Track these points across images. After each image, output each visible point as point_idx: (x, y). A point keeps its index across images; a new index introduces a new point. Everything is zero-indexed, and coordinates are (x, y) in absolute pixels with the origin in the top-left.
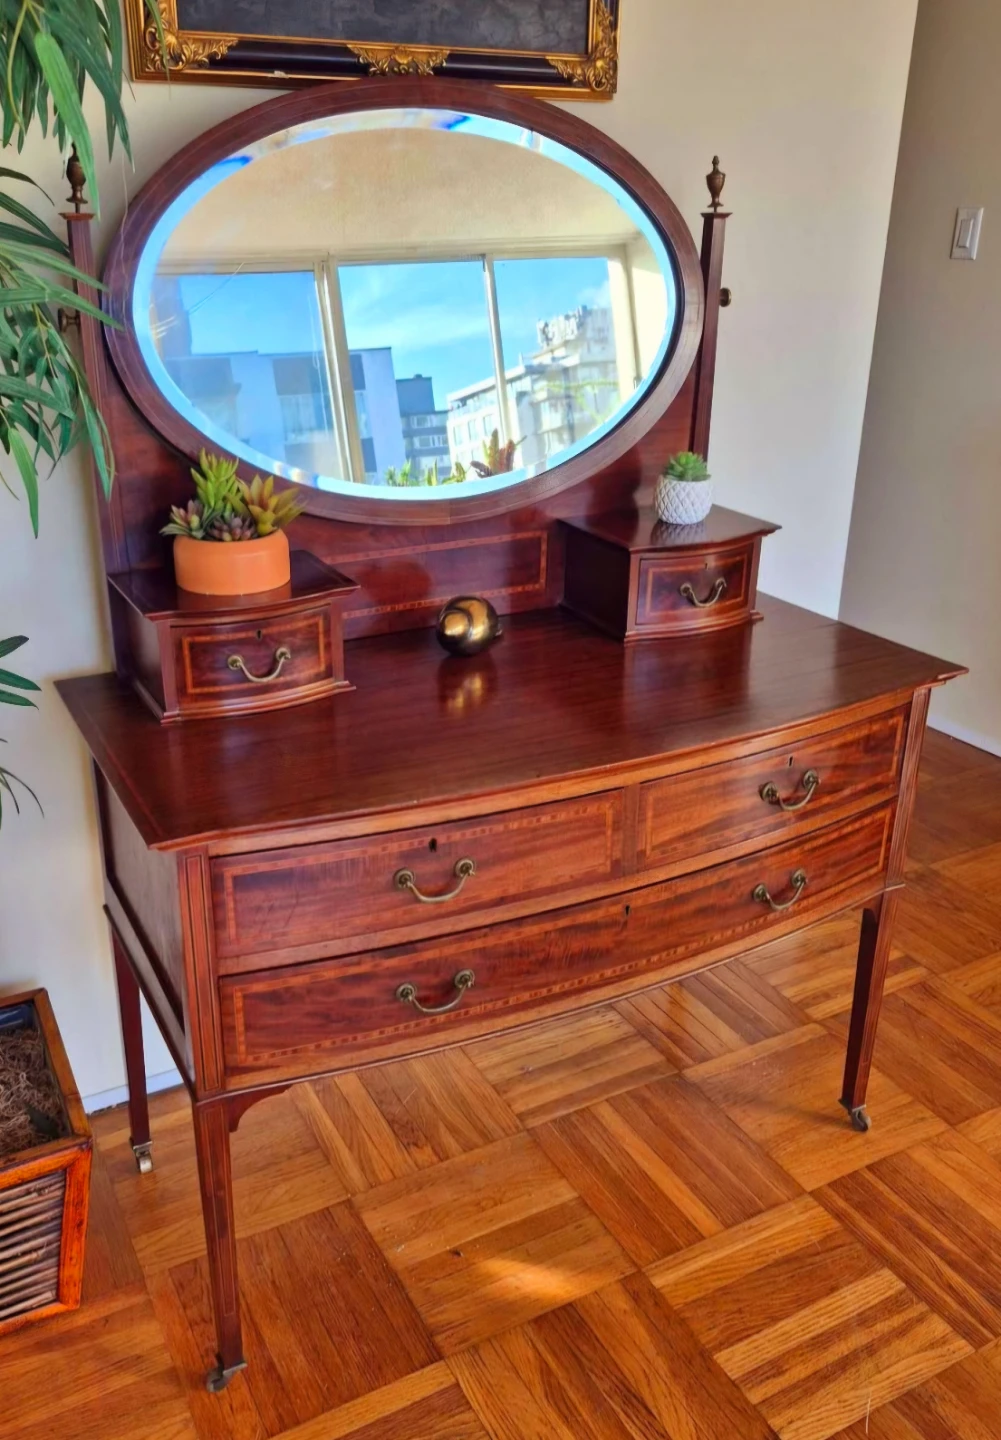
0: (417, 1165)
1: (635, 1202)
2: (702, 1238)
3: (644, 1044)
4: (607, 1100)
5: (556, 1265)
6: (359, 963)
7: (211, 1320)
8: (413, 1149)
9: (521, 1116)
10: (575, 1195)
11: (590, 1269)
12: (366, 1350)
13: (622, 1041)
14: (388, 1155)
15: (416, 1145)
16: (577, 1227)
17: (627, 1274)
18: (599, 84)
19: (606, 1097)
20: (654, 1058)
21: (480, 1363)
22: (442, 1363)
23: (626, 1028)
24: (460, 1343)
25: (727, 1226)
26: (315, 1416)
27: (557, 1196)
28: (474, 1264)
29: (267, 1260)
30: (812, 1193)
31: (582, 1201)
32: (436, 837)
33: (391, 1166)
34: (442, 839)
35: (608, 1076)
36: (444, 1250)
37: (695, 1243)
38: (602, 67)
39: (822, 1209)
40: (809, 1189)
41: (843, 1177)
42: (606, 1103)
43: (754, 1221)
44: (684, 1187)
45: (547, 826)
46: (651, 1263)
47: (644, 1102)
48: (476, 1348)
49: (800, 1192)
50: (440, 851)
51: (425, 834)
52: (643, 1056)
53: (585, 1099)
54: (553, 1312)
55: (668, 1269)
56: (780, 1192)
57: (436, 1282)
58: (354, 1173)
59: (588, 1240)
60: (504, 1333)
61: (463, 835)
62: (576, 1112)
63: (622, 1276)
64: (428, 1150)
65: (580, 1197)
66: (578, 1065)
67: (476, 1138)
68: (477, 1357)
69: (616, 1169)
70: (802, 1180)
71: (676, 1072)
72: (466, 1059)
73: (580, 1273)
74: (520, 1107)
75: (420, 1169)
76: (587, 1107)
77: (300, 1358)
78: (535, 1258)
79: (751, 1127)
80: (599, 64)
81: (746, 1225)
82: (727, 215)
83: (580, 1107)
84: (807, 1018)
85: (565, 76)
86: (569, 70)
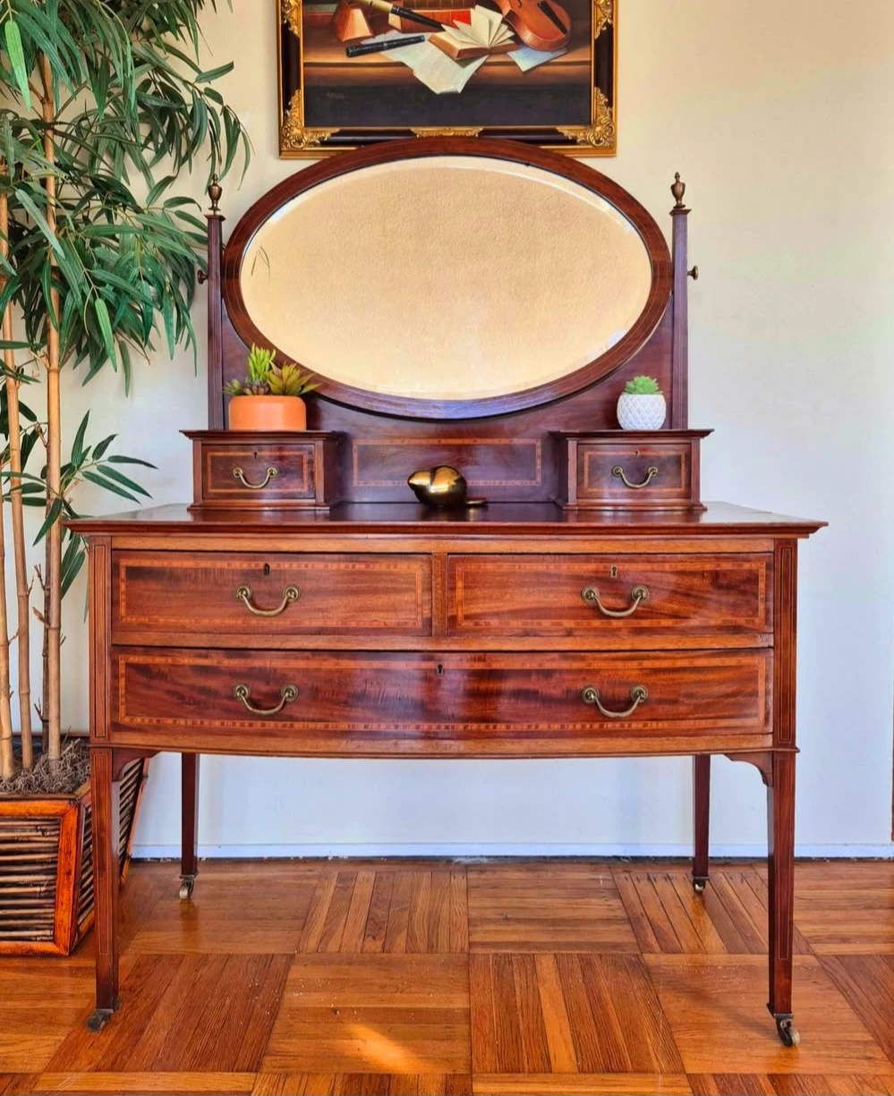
0: (362, 949)
1: (514, 1026)
2: (551, 1072)
3: (628, 927)
4: (555, 955)
5: (404, 1045)
6: (206, 657)
7: (134, 991)
8: (370, 939)
9: (471, 945)
10: (467, 1006)
11: (428, 1058)
12: (211, 1045)
13: (607, 921)
14: (350, 936)
15: (374, 938)
16: (447, 1027)
17: (457, 1073)
18: (598, 142)
19: (556, 952)
20: (629, 939)
21: (281, 1086)
22: (254, 1075)
23: (621, 914)
24: (281, 1067)
25: (581, 1071)
26: (136, 1071)
27: (451, 1002)
28: (342, 1022)
29: (204, 970)
30: (689, 1076)
31: (468, 1014)
32: (269, 564)
33: (343, 945)
34: (273, 566)
35: (573, 939)
36: (328, 1006)
37: (539, 1072)
38: (600, 131)
39: (689, 1090)
40: (688, 1072)
41: (735, 1075)
42: (552, 957)
43: (610, 1077)
44: (568, 1033)
45: (361, 573)
46: (487, 1072)
47: (586, 964)
48: (287, 1075)
49: (680, 1070)
50: (272, 574)
51: (261, 559)
52: (619, 935)
53: (537, 948)
54: (370, 1075)
55: (496, 1082)
56: (660, 1062)
57: (301, 1024)
58: (312, 943)
59: (449, 1038)
60: (318, 1074)
61: (291, 565)
62: (521, 955)
63: (452, 1073)
64: (379, 943)
65: (469, 1009)
66: (553, 925)
67: (422, 946)
68: (282, 1081)
69: (518, 1001)
70: (686, 1062)
71: (638, 952)
72: (465, 896)
73: (419, 1058)
74: (476, 938)
75: (362, 952)
76: (533, 955)
77: (163, 1033)
78: (392, 1035)
79: (673, 1009)
80: (598, 129)
81: (602, 1076)
82: (688, 211)
83: (527, 952)
84: (808, 950)
85: (570, 138)
86: (573, 134)
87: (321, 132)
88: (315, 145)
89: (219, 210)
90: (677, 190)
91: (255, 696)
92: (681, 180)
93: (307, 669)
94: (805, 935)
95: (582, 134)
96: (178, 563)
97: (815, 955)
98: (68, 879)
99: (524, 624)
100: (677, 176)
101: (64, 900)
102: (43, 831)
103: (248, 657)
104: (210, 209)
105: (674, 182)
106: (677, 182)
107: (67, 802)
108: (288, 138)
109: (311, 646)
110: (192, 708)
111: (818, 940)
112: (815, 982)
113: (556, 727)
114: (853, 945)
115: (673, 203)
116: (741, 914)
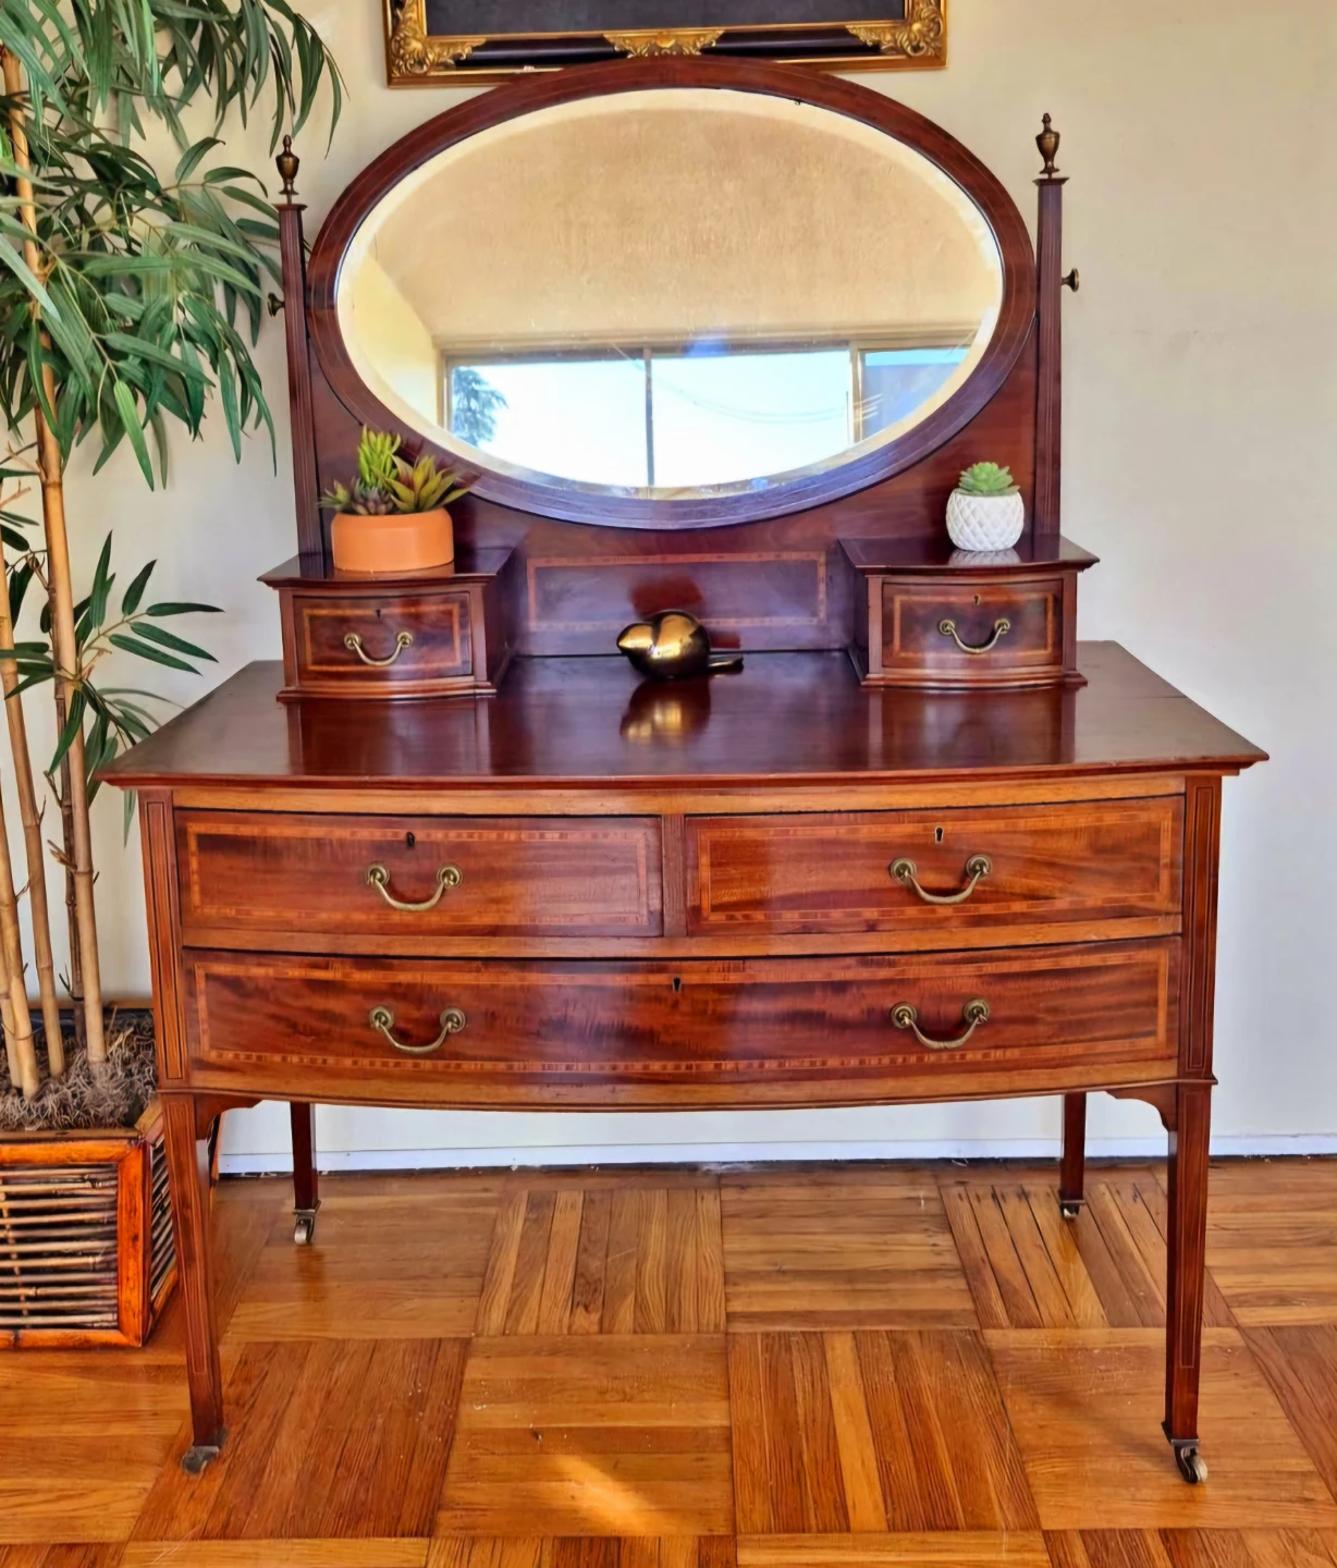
0: (570, 1327)
1: (794, 1456)
2: (848, 1530)
3: (961, 1284)
4: (854, 1333)
5: (637, 1490)
6: (326, 967)
7: (244, 1406)
8: (580, 1310)
9: (730, 1317)
10: (726, 1423)
11: (672, 1511)
12: (362, 1496)
13: (931, 1273)
14: (549, 1308)
15: (586, 1308)
16: (698, 1459)
17: (715, 1533)
18: (916, 49)
19: (854, 1328)
20: (961, 1304)
21: (465, 1558)
22: (425, 1541)
23: (951, 1259)
24: (461, 1528)
25: (892, 1527)
26: (259, 1537)
27: (702, 1417)
28: (547, 1453)
29: (341, 1368)
30: (1047, 1534)
31: (727, 1435)
32: (414, 832)
33: (542, 1319)
34: (420, 835)
35: (879, 1305)
36: (525, 1426)
37: (831, 1532)
38: (919, 31)
39: (1046, 1557)
40: (1047, 1525)
41: (1112, 1531)
42: (850, 1336)
43: (932, 1537)
44: (873, 1465)
45: (555, 846)
46: (757, 1532)
47: (900, 1348)
48: (474, 1540)
49: (1031, 1523)
50: (418, 847)
51: (401, 826)
52: (949, 1297)
53: (827, 1322)
54: (592, 1539)
55: (770, 1548)
56: (1002, 1511)
57: (490, 1457)
58: (496, 1317)
59: (701, 1477)
60: (517, 1538)
61: (446, 836)
62: (803, 1333)
63: (707, 1533)
64: (595, 1317)
65: (730, 1428)
66: (850, 1281)
67: (659, 1322)
68: (466, 1551)
69: (801, 1411)
70: (1043, 1511)
71: (976, 1328)
72: (718, 1231)
73: (663, 1510)
74: (737, 1306)
75: (569, 1333)
76: (821, 1333)
77: (292, 1476)
78: (620, 1473)
79: (1026, 1423)
80: (916, 26)
81: (919, 1536)
82: (1063, 180)
83: (812, 1329)
84: (1228, 1319)
85: (870, 44)
86: (875, 38)
87: (454, 45)
88: (446, 66)
89: (296, 194)
90: (1047, 145)
91: (402, 1025)
92: (1054, 126)
93: (478, 986)
94: (1225, 1292)
95: (888, 37)
96: (276, 830)
97: (1238, 1327)
98: (134, 1247)
99: (803, 916)
100: (1046, 119)
101: (131, 1274)
102: (93, 1181)
103: (390, 968)
104: (282, 193)
105: (1040, 129)
106: (1047, 130)
107: (125, 1142)
108: (402, 58)
109: (482, 953)
110: (309, 1040)
111: (1244, 1300)
112: (1236, 1374)
113: (854, 1062)
114: (1296, 1309)
115: (1040, 163)
116: (1132, 1255)
